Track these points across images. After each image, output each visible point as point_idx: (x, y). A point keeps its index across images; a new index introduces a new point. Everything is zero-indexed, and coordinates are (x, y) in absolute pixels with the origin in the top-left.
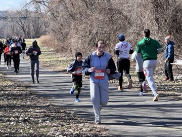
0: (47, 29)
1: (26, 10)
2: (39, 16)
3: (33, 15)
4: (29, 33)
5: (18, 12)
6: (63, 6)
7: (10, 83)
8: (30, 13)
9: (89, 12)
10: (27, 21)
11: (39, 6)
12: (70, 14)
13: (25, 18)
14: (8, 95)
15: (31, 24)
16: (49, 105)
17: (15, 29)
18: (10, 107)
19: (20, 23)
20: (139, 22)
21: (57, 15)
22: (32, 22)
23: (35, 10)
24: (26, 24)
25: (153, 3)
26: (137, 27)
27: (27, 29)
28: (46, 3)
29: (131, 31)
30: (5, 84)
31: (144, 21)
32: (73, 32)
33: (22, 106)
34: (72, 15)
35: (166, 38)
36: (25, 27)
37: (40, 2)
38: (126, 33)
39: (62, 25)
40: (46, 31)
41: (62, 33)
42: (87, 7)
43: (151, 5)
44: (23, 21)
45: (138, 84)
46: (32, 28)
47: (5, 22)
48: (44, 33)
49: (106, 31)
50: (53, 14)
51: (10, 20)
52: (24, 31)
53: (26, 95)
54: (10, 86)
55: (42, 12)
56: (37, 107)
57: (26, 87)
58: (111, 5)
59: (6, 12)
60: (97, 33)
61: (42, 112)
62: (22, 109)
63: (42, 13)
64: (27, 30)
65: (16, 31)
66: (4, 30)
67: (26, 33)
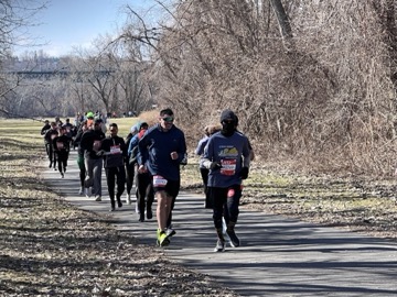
0: (155, 97)
1: (109, 56)
2: (138, 69)
3: (124, 67)
4: (115, 107)
5: (92, 60)
6: (189, 47)
7: (72, 214)
8: (118, 62)
9: (246, 60)
10: (111, 78)
11: (138, 48)
12: (204, 64)
13: (107, 73)
14: (69, 240)
15: (119, 86)
16: (157, 262)
17: (85, 96)
18: (71, 265)
19: (96, 84)
20: (354, 83)
21: (177, 66)
22: (121, 81)
23: (128, 55)
24: (110, 86)
25: (385, 40)
26: (350, 93)
27: (111, 97)
28: (152, 41)
29: (337, 101)
30: (61, 215)
31: (365, 79)
32: (210, 103)
33: (98, 263)
34: (208, 67)
36: (107, 92)
37: (140, 39)
38: (326, 106)
39: (187, 89)
40: (151, 102)
41: (187, 105)
42: (243, 48)
43: (382, 46)
44: (103, 80)
45: (353, 215)
46: (122, 94)
47: (64, 82)
48: (149, 106)
49: (283, 101)
50: (167, 64)
51: (74, 76)
52: (105, 101)
53: (107, 239)
54: (72, 220)
55: (144, 59)
56: (132, 265)
57: (109, 222)
58: (293, 45)
59: (66, 59)
60: (263, 104)
61: (141, 278)
62: (99, 270)
63: (143, 62)
64: (111, 99)
65: (87, 101)
66: (61, 99)
67: (110, 105)
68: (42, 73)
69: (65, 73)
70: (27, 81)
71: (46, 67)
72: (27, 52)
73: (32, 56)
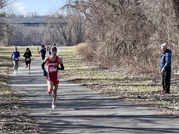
4: (70, 40)
13: (66, 23)
15: (72, 30)
17: (55, 35)
19: (61, 29)
22: (73, 28)
24: (67, 30)
35: (163, 45)
36: (66, 33)
44: (64, 27)
51: (49, 25)
52: (65, 37)
59: (47, 17)
64: (68, 37)
65: (56, 38)
67: (67, 40)
68: (35, 23)
69: (45, 23)
70: (28, 27)
71: (37, 21)
72: (28, 13)
73: (31, 15)
